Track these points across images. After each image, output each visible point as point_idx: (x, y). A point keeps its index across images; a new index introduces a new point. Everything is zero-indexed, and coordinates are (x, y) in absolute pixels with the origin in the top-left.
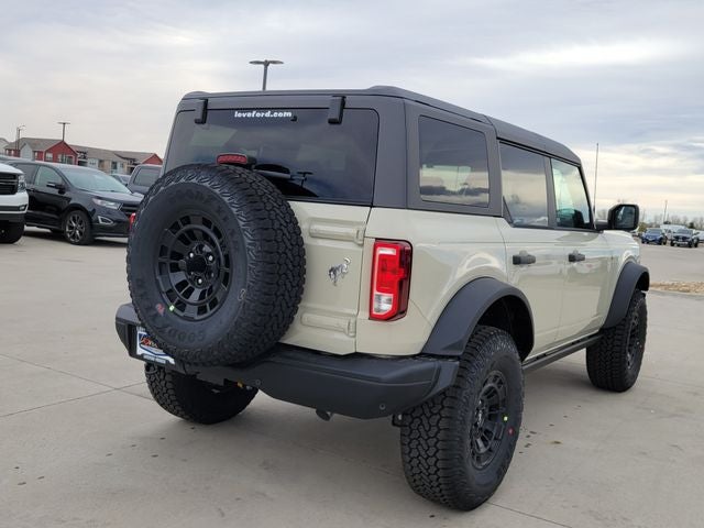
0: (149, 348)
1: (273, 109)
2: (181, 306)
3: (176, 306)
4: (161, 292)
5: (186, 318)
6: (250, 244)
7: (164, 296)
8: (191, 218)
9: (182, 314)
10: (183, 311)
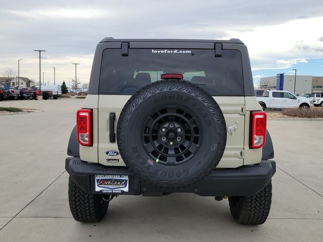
0: (105, 186)
1: (179, 49)
2: (163, 158)
3: (159, 159)
4: (148, 153)
5: (169, 164)
6: (217, 121)
7: (150, 154)
8: (168, 109)
9: (166, 163)
10: (165, 161)
